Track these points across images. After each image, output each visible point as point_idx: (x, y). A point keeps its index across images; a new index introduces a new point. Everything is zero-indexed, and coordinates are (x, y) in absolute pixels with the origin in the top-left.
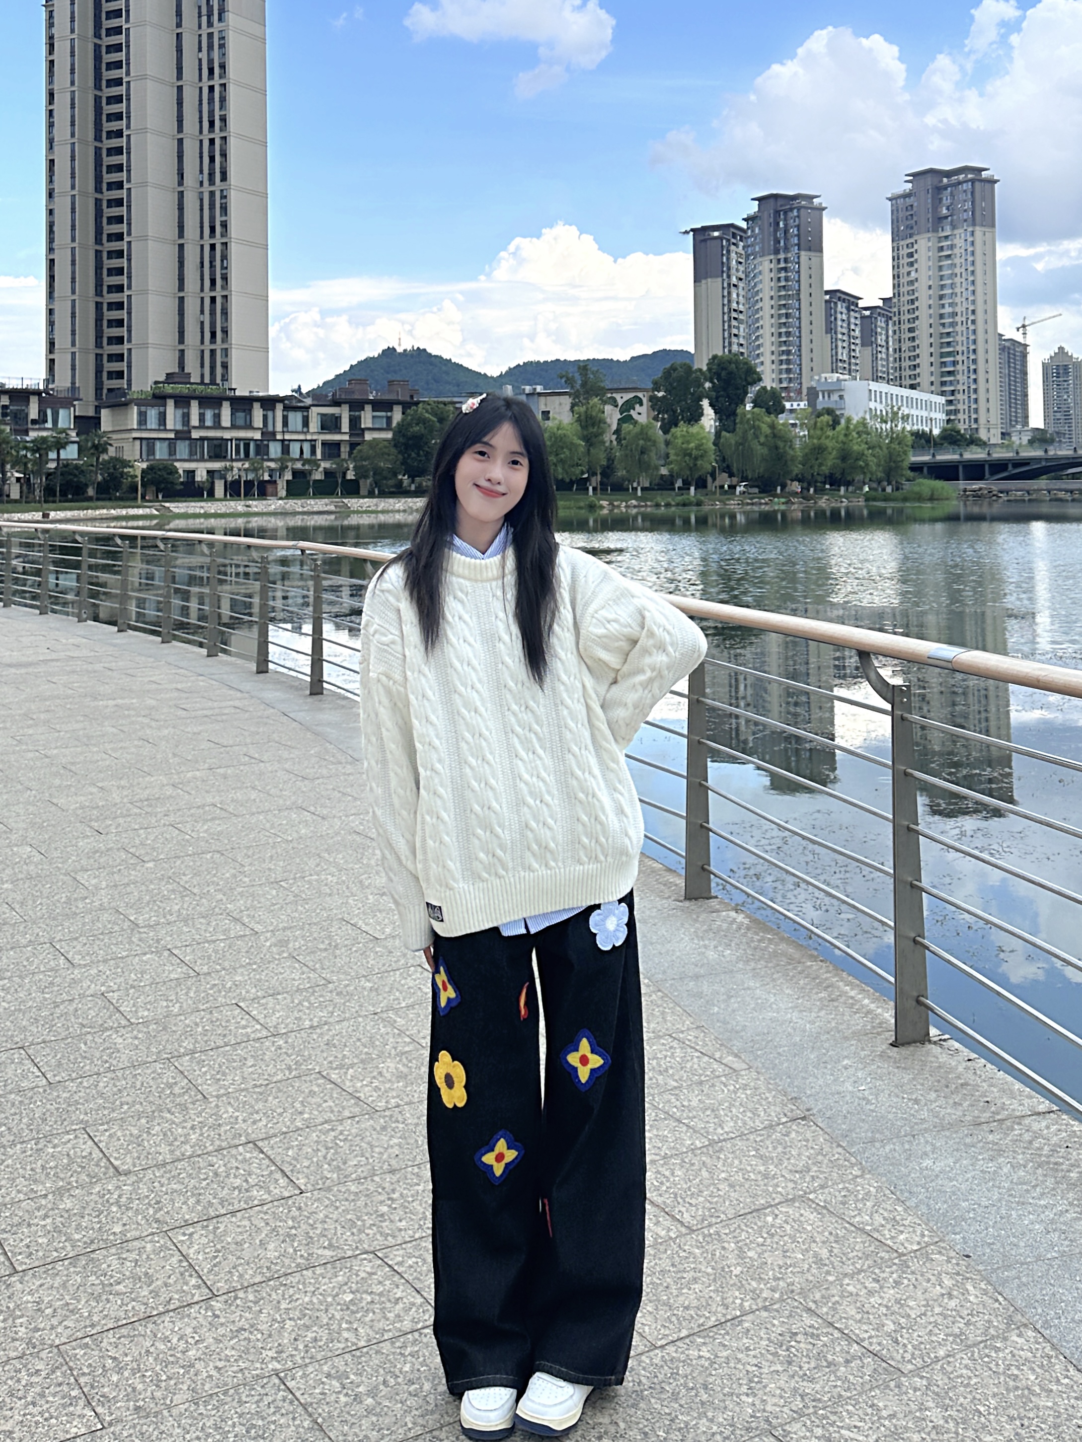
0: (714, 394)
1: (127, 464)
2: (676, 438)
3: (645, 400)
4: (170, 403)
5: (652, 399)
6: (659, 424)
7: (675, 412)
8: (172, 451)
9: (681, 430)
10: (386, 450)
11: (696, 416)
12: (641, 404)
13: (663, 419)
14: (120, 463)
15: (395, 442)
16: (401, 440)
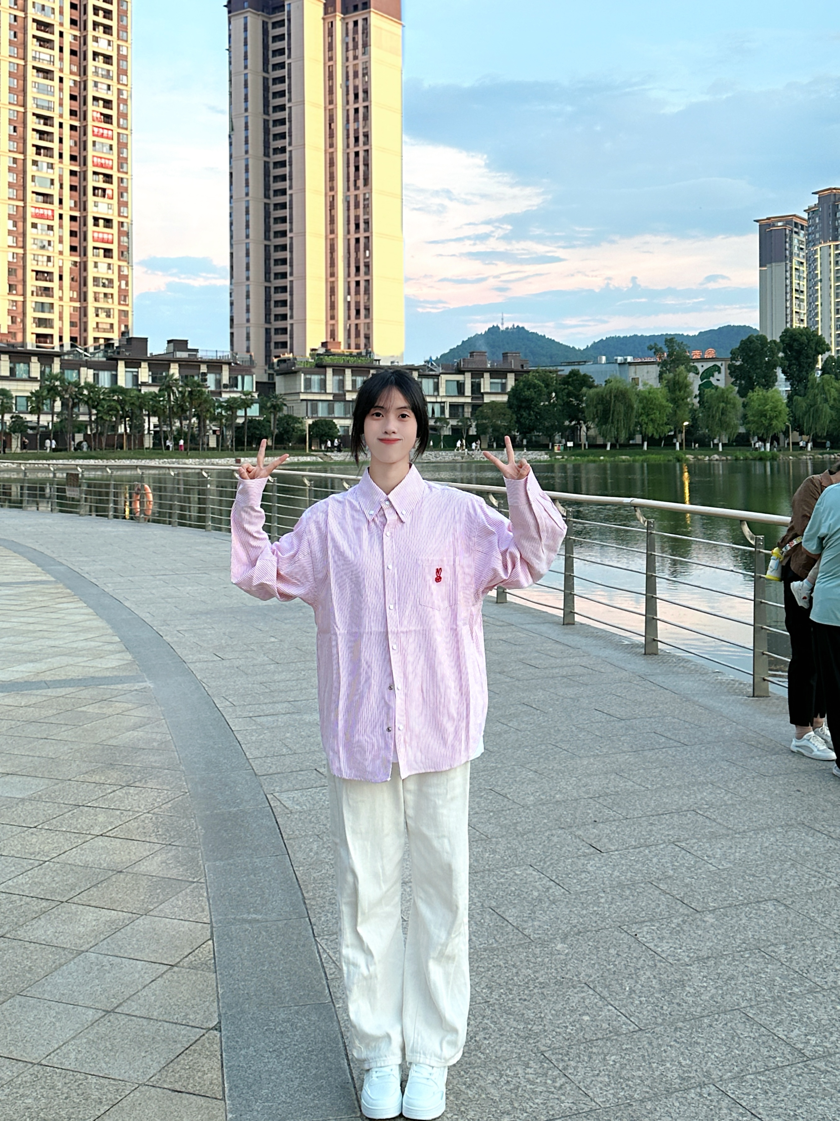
0: (787, 363)
1: (297, 420)
2: (753, 400)
3: (723, 369)
4: (329, 371)
5: (730, 367)
6: (737, 389)
7: (751, 378)
8: (331, 410)
9: (757, 394)
10: (503, 411)
11: (769, 382)
12: (720, 373)
13: (740, 385)
14: (291, 419)
15: (509, 404)
16: (515, 402)
